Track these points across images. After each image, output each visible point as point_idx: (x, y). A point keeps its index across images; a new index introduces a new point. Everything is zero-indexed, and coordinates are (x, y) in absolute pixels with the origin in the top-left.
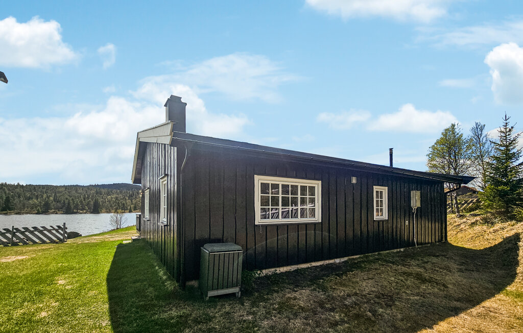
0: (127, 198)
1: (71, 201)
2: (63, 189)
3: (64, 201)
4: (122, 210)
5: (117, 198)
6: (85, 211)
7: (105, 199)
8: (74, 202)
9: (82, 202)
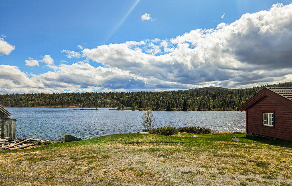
0: (211, 98)
1: (170, 102)
2: (171, 94)
3: (166, 102)
4: (203, 108)
5: (203, 99)
6: (178, 109)
7: (195, 100)
8: (172, 102)
9: (177, 102)
